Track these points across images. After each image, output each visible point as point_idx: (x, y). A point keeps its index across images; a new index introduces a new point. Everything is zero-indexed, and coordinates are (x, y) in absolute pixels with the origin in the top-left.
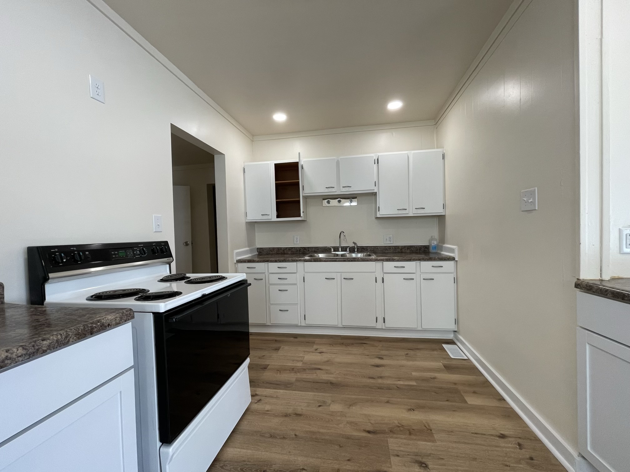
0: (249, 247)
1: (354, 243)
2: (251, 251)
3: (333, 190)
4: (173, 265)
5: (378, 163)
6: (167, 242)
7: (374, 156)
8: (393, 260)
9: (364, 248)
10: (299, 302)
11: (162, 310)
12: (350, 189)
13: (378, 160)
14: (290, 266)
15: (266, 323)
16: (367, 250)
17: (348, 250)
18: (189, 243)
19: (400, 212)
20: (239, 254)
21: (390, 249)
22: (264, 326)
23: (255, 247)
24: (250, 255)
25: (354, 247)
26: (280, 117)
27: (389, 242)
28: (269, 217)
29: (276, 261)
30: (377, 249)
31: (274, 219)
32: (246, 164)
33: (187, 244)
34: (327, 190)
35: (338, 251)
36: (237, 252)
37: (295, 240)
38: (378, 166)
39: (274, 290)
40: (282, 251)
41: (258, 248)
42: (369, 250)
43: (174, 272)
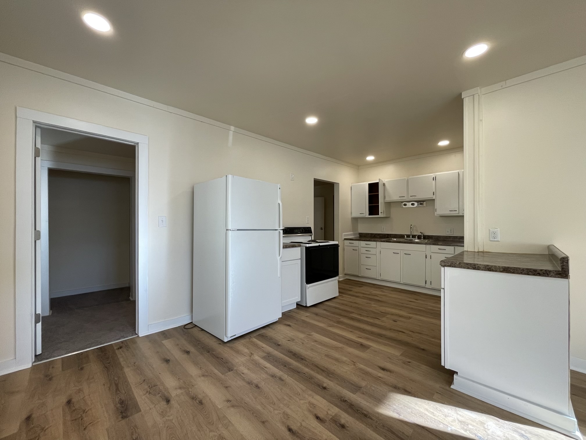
0: (353, 231)
1: (421, 233)
2: (354, 234)
3: (404, 198)
4: (313, 236)
5: (436, 180)
6: (311, 227)
7: (433, 175)
8: (438, 245)
9: (430, 237)
10: (377, 265)
11: (307, 246)
12: (416, 197)
13: (436, 177)
14: (373, 244)
15: (358, 275)
16: (432, 238)
17: (417, 237)
18: (323, 228)
19: (452, 212)
20: (345, 235)
21: (450, 238)
22: (358, 276)
23: (357, 232)
24: (353, 237)
25: (421, 235)
26: (370, 158)
27: (450, 234)
28: (364, 215)
29: (364, 241)
30: (440, 237)
31: (368, 216)
32: (353, 184)
33: (322, 229)
34: (400, 198)
35: (410, 237)
36: (345, 234)
37: (382, 229)
38: (436, 181)
39: (363, 257)
40: (374, 235)
41: (359, 233)
42: (433, 238)
43: (313, 239)
